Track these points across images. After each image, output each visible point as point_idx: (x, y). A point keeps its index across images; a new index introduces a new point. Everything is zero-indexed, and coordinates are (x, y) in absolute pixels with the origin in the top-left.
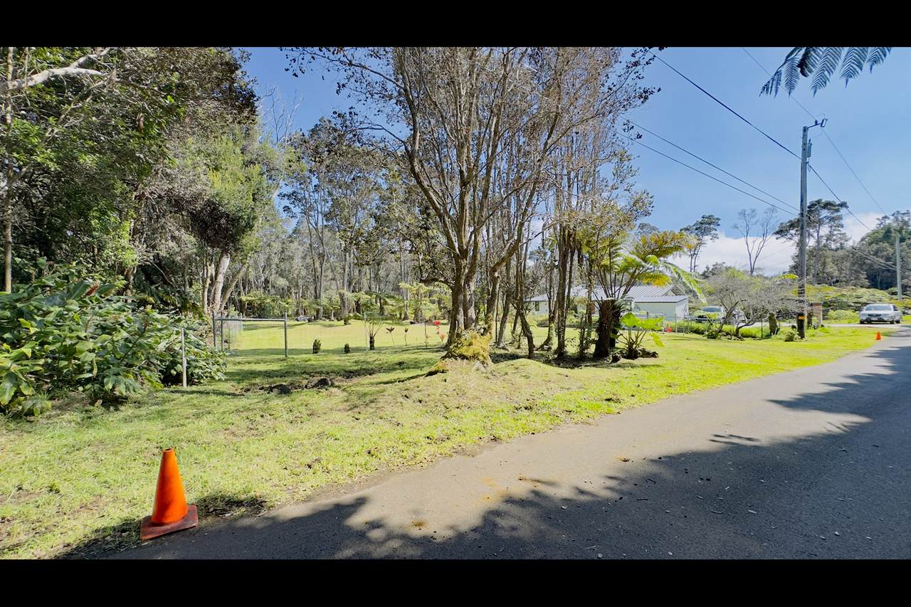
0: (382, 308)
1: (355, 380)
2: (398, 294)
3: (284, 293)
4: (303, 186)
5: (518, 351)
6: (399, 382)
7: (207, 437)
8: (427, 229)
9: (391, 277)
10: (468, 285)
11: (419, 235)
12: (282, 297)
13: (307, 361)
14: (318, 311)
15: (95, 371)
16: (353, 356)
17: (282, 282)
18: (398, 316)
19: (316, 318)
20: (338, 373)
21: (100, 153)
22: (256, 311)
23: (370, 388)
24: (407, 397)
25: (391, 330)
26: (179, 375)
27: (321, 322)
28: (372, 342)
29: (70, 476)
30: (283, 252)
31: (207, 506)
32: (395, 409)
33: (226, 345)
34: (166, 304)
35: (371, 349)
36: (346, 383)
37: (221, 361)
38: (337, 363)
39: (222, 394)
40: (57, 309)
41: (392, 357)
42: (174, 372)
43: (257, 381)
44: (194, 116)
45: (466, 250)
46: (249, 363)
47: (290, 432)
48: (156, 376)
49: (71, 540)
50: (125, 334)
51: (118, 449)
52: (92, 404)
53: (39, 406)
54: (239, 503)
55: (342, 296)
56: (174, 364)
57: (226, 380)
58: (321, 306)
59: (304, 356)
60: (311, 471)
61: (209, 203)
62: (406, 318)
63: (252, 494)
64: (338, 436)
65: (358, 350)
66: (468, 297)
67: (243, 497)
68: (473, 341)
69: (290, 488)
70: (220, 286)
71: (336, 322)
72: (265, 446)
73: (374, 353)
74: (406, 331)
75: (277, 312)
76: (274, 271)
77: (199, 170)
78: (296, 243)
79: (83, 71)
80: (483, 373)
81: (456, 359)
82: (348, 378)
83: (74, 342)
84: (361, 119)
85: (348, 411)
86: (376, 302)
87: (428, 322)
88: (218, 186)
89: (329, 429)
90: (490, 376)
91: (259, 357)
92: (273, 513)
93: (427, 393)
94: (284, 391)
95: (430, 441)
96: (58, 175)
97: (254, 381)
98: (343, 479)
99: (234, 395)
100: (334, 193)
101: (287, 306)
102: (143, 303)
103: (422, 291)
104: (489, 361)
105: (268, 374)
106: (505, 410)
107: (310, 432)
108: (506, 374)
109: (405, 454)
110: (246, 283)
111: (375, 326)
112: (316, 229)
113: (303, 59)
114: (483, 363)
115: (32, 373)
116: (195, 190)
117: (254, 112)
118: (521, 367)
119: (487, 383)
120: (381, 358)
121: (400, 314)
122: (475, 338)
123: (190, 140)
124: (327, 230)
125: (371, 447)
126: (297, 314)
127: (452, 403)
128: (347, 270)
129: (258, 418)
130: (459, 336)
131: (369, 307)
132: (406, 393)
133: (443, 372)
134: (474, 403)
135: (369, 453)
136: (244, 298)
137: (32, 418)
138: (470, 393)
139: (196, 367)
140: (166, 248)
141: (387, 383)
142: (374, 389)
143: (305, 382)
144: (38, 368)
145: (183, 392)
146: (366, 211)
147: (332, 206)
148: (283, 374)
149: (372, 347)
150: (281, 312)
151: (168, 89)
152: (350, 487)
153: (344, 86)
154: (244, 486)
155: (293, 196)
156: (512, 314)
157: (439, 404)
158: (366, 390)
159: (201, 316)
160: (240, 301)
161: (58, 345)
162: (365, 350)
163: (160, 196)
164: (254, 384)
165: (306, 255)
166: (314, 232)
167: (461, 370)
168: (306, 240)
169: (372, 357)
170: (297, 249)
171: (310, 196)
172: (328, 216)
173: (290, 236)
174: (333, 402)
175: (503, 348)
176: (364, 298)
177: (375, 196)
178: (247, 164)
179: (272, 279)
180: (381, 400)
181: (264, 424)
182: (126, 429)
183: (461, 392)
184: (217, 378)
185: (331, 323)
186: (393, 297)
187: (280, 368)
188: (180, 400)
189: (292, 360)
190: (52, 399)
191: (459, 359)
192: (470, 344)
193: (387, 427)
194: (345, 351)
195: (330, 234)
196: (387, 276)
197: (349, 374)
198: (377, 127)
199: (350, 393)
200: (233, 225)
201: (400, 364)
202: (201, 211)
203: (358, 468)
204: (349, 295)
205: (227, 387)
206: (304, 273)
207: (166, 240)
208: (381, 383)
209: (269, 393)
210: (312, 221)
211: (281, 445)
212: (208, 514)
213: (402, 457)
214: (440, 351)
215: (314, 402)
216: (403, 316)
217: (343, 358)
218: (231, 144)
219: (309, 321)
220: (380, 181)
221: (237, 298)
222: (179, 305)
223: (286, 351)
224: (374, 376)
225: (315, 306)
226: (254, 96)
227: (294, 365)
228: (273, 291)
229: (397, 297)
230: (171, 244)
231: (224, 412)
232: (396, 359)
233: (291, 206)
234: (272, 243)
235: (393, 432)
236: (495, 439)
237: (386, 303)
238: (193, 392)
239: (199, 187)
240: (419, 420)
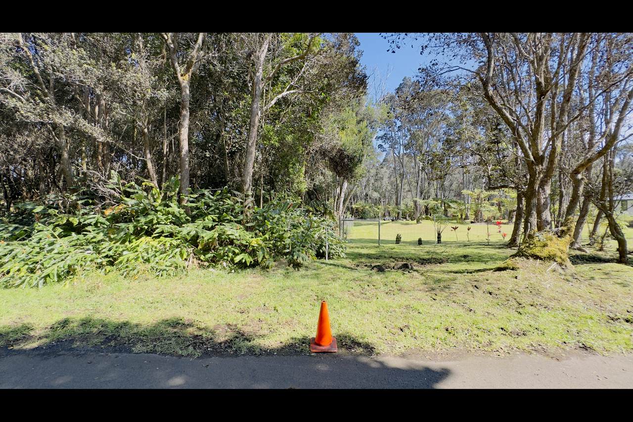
0: (446, 210)
1: (428, 267)
2: (460, 199)
3: (377, 202)
4: (391, 129)
5: (600, 253)
6: (467, 273)
7: (339, 295)
8: (498, 142)
9: (454, 186)
10: (543, 189)
11: (489, 149)
12: (375, 204)
13: (392, 249)
14: (398, 214)
15: (290, 249)
16: (425, 247)
17: (376, 195)
18: (460, 216)
19: (398, 218)
20: (415, 260)
21: (294, 133)
22: (360, 215)
23: (443, 276)
24: (477, 288)
25: (455, 229)
26: (324, 252)
27: (400, 221)
28: (439, 237)
29: (281, 303)
30: (377, 175)
31: (341, 340)
32: (467, 297)
33: (345, 236)
34: (317, 211)
35: (438, 243)
36: (422, 268)
37: (344, 246)
38: (413, 252)
39: (345, 267)
40: (277, 216)
41: (457, 250)
42: (321, 251)
43: (363, 260)
44: (334, 101)
45: (542, 157)
46: (358, 248)
47: (387, 301)
48: (314, 253)
49: (282, 340)
50: (302, 229)
51: (300, 293)
52: (289, 266)
53: (270, 264)
54: (359, 344)
55: (415, 202)
56: (321, 246)
57: (346, 258)
58: (400, 210)
59: (390, 245)
60: (403, 333)
61: (340, 150)
62: (467, 218)
63: (366, 340)
64: (421, 311)
65: (428, 243)
66: (543, 201)
67: (361, 341)
68: (549, 243)
69: (390, 343)
70: (342, 200)
71: (410, 222)
72: (372, 307)
73: (441, 246)
74: (469, 230)
75: (372, 214)
76: (371, 188)
77: (335, 132)
78: (385, 168)
79: (288, 92)
80: (560, 274)
81: (528, 259)
82: (422, 264)
83: (283, 233)
84: (441, 67)
85: (427, 291)
86: (441, 206)
87: (488, 221)
88: (344, 139)
89: (414, 303)
90: (570, 278)
91: (364, 244)
92: (380, 359)
93: (496, 286)
94: (380, 269)
95: (504, 333)
96: (278, 148)
97: (361, 260)
98: (427, 347)
99: (352, 269)
100: (412, 129)
101: (378, 210)
102: (308, 211)
103: (482, 196)
104: (568, 263)
105: (369, 256)
106: (596, 318)
107: (400, 303)
108: (592, 278)
109: (479, 339)
110: (355, 197)
111: (442, 225)
112: (399, 157)
113: (399, 38)
114: (561, 264)
115: (268, 248)
116: (333, 144)
117: (366, 87)
118: (613, 273)
119: (567, 286)
120: (448, 250)
121: (462, 215)
122: (551, 240)
123: (331, 115)
124: (405, 156)
125: (448, 325)
126: (384, 216)
127: (525, 300)
128: (419, 183)
129: (366, 287)
130: (531, 237)
131: (436, 210)
132: (475, 283)
133: (513, 269)
134: (552, 304)
135: (447, 330)
136: (354, 206)
137: (268, 270)
138: (545, 293)
139: (331, 249)
140: (319, 179)
141: (456, 272)
142: (446, 276)
143: (392, 264)
144: (271, 245)
145: (327, 264)
146: (435, 138)
147: (410, 138)
148: (378, 257)
149: (439, 241)
150: (375, 215)
151: (322, 89)
152: (434, 356)
153: (426, 47)
154: (361, 333)
155: (385, 138)
156: (591, 215)
157: (511, 299)
158: (440, 276)
159: (333, 218)
160: (352, 208)
161: (277, 234)
162: (434, 243)
163: (316, 151)
164: (361, 262)
165: (391, 176)
166: (397, 159)
167: (533, 269)
168: (391, 165)
169: (440, 249)
170: (385, 172)
171: (395, 134)
172: (406, 147)
173: (381, 164)
174: (415, 283)
175: (579, 249)
176: (432, 203)
177: (443, 125)
178: (359, 122)
179: (370, 193)
180: (454, 287)
181: (370, 292)
182: (303, 282)
183: (534, 291)
184: (342, 256)
185: (407, 222)
186: (456, 202)
187: (375, 253)
188: (325, 268)
189: (383, 248)
190: (275, 261)
191: (531, 260)
192: (545, 245)
193: (460, 311)
194: (419, 244)
195: (407, 159)
196: (451, 185)
197: (423, 262)
198: (455, 68)
199: (427, 278)
200: (351, 161)
201: (465, 256)
202: (335, 156)
203: (439, 341)
204: (421, 202)
205: (347, 262)
206: (389, 188)
207: (319, 175)
208: (451, 272)
209: (371, 270)
210: (396, 152)
211: (381, 309)
212: (342, 346)
213: (478, 341)
214: (502, 248)
215: (401, 281)
216: (464, 217)
217: (417, 248)
218: (351, 112)
219: (393, 220)
220: (447, 112)
221: (350, 206)
222: (323, 212)
223: (379, 241)
224: (443, 265)
225: (396, 210)
226: (366, 77)
227: (384, 251)
228: (370, 201)
229: (459, 201)
230: (321, 177)
231: (347, 280)
232: (461, 252)
233: (383, 144)
234: (370, 170)
235: (468, 318)
236: (585, 348)
237: (449, 207)
238: (331, 265)
239: (335, 142)
240: (490, 310)
